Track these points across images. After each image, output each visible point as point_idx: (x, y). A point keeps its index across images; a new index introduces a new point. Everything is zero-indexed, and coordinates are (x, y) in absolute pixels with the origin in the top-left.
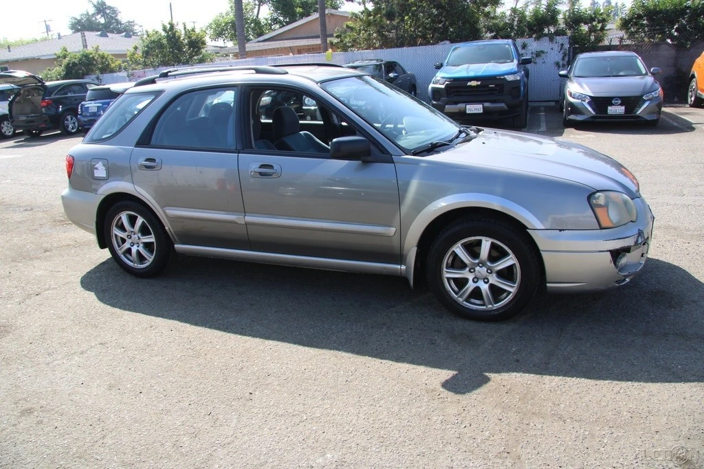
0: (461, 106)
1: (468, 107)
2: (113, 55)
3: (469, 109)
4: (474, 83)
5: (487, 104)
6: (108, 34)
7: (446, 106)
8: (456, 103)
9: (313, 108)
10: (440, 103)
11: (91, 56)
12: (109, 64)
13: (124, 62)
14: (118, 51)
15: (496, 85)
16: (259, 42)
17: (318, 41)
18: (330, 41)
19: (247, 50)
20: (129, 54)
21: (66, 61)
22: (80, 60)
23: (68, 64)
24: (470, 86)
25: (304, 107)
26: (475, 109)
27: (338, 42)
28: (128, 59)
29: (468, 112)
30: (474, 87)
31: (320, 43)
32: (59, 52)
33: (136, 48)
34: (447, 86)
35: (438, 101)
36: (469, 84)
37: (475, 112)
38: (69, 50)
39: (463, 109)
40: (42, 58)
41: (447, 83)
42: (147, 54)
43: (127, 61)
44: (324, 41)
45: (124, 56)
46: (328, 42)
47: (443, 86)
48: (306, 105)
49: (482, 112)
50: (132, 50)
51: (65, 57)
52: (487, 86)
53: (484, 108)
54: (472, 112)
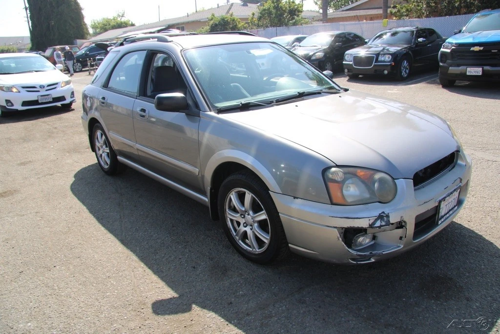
0: (462, 68)
1: (469, 69)
2: (240, 19)
3: (469, 72)
4: (477, 49)
5: (487, 68)
6: (248, 4)
7: (450, 68)
8: (459, 66)
9: (351, 63)
10: (445, 65)
11: (226, 19)
12: (236, 25)
13: (246, 23)
14: (243, 16)
15: (499, 50)
16: (343, 11)
17: (380, 11)
18: (391, 11)
19: (328, 17)
20: (250, 18)
21: (212, 22)
22: (220, 22)
23: (213, 24)
24: (473, 51)
25: (344, 62)
26: (475, 72)
27: (395, 12)
28: (249, 21)
29: (468, 74)
30: (477, 51)
31: (382, 13)
32: (210, 16)
33: (253, 14)
34: (453, 51)
35: (444, 63)
36: (472, 49)
37: (475, 74)
38: (215, 16)
39: (463, 72)
40: (201, 21)
41: (453, 47)
42: (260, 19)
43: (248, 23)
44: (385, 11)
45: (247, 19)
46: (389, 12)
47: (449, 51)
48: (346, 61)
49: (481, 74)
50: (252, 16)
51: (212, 19)
52: (490, 51)
53: (483, 71)
54: (472, 74)
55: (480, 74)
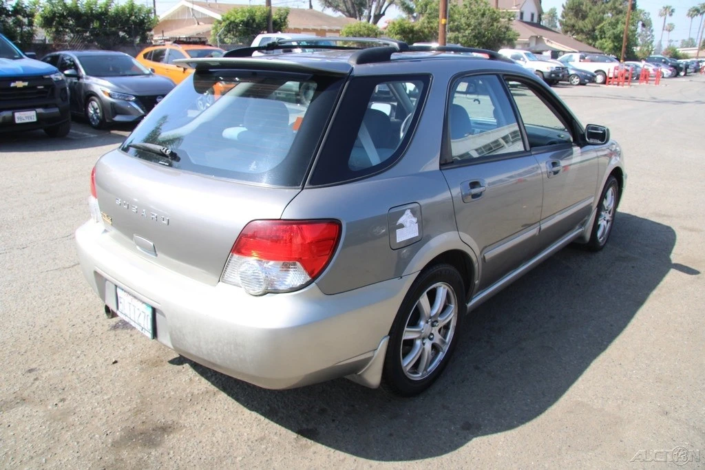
0: (7, 114)
1: (17, 115)
3: (18, 118)
4: (20, 84)
5: (40, 110)
15: (46, 87)
24: (15, 88)
26: (27, 117)
29: (17, 121)
30: (20, 89)
36: (13, 85)
37: (27, 121)
39: (10, 119)
52: (35, 88)
53: (38, 115)
54: (23, 121)
55: (35, 119)
